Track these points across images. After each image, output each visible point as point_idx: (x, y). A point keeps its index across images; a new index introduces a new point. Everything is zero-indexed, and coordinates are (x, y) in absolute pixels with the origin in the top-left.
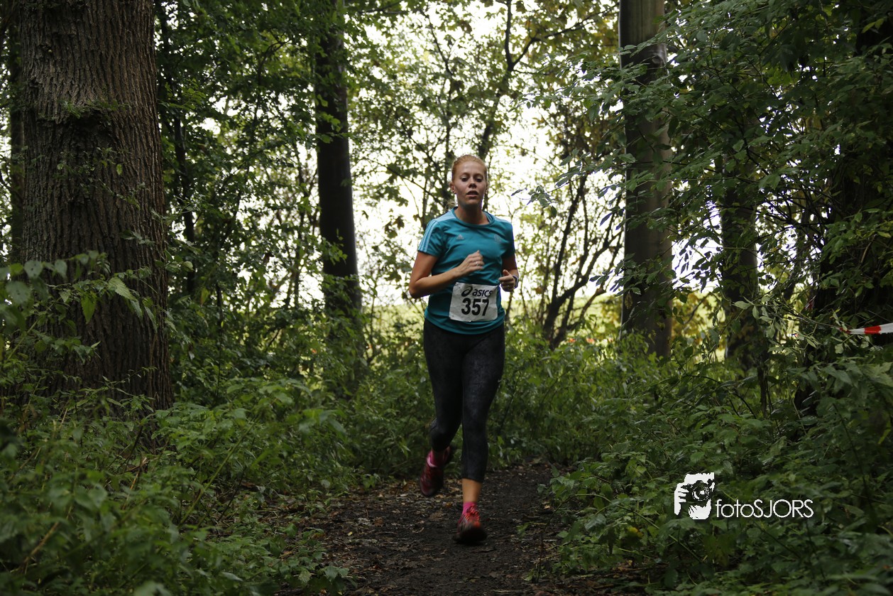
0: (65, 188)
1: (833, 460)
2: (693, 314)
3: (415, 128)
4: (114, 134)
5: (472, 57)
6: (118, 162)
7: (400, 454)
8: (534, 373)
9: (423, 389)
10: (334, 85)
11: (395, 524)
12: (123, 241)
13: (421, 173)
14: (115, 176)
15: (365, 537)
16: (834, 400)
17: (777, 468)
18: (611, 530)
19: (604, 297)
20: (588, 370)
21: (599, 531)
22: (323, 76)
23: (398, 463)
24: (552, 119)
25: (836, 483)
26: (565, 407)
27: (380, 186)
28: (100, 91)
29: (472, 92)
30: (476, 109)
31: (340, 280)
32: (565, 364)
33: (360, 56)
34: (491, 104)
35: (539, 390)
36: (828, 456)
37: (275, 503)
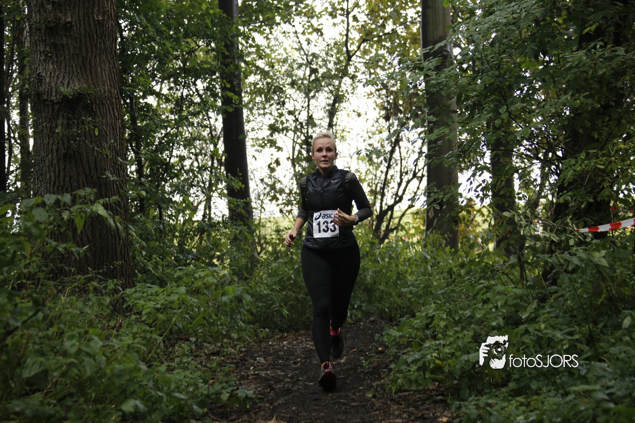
0: (61, 145)
1: (569, 314)
2: (472, 220)
3: (287, 100)
4: (92, 108)
5: (324, 52)
6: (95, 127)
7: (282, 315)
8: (369, 261)
9: (297, 272)
10: (234, 74)
11: (280, 361)
12: (99, 178)
13: (291, 129)
14: (93, 136)
15: (261, 370)
16: (569, 275)
17: (532, 320)
18: (424, 363)
19: (413, 210)
20: (405, 259)
21: (416, 363)
22: (226, 67)
23: (281, 321)
24: (377, 93)
25: (571, 329)
26: (390, 283)
27: (264, 138)
28: (82, 80)
29: (324, 76)
30: (327, 86)
31: (241, 202)
32: (390, 255)
33: (249, 54)
34: (336, 83)
35: (372, 272)
36: (565, 312)
37: (201, 349)
